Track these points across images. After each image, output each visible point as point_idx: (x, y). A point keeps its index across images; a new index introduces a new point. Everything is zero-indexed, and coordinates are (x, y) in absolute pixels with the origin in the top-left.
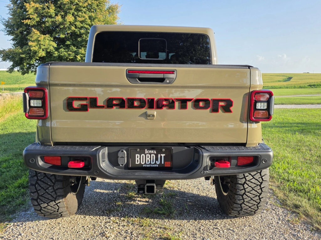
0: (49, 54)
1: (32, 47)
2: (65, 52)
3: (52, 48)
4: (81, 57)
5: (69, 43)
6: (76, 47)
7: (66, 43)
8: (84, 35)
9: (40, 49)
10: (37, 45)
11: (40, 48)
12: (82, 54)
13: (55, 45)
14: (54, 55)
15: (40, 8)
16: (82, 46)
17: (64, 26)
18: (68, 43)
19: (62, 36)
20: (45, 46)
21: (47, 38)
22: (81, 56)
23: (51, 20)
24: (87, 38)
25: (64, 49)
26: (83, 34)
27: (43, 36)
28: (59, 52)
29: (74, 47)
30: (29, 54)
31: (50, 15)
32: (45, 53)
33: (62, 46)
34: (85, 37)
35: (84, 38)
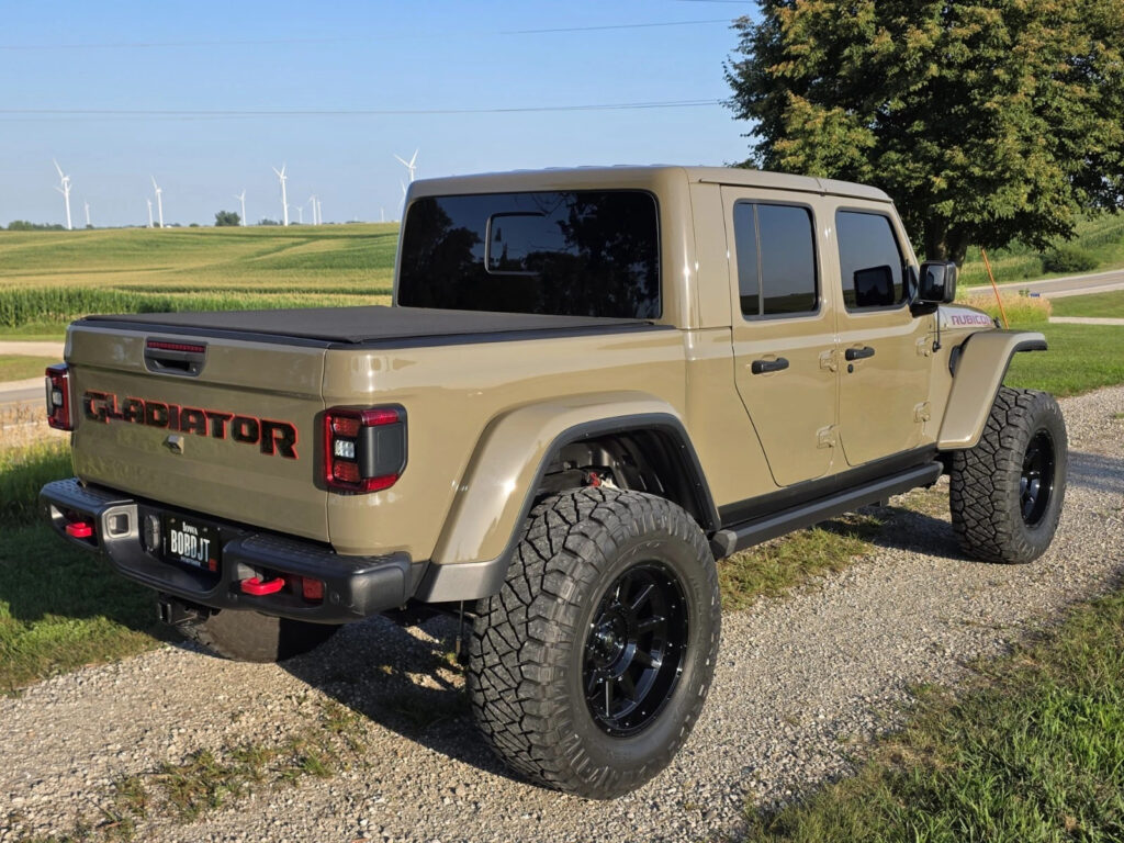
1: (785, 158)
2: (899, 162)
4: (948, 179)
5: (919, 129)
7: (910, 130)
8: (976, 91)
9: (814, 160)
10: (803, 149)
11: (811, 156)
12: (953, 167)
13: (871, 141)
14: (860, 175)
15: (826, 15)
17: (902, 69)
18: (916, 126)
19: (897, 105)
21: (836, 120)
22: (952, 174)
23: (862, 51)
25: (899, 152)
26: (975, 86)
27: (821, 113)
28: (877, 166)
29: (930, 143)
31: (859, 33)
33: (895, 141)
34: (978, 97)
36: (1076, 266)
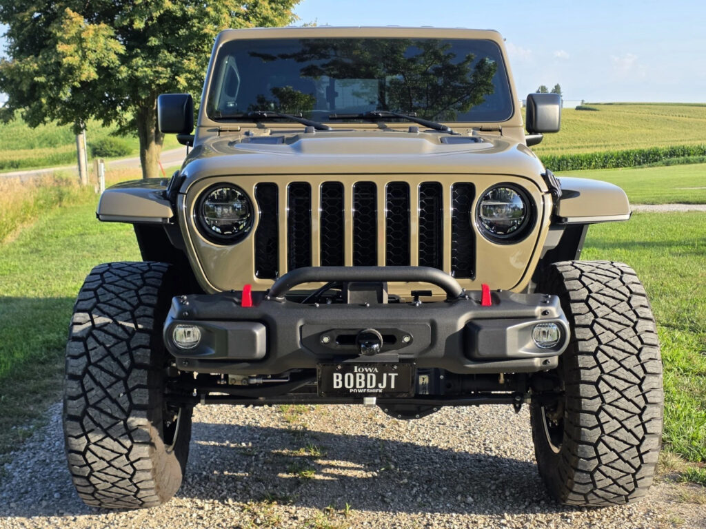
0: (105, 72)
1: (64, 57)
2: (147, 66)
3: (113, 57)
4: (187, 80)
5: (157, 43)
6: (174, 54)
7: (149, 44)
8: (195, 21)
9: (85, 60)
10: (77, 51)
11: (84, 57)
12: (190, 72)
13: (122, 49)
14: (118, 75)
16: (188, 49)
18: (154, 41)
19: (139, 25)
20: (95, 51)
21: (101, 32)
22: (189, 76)
24: (202, 29)
25: (144, 59)
26: (193, 17)
27: (91, 27)
28: (130, 67)
29: (169, 54)
30: (56, 72)
32: (96, 70)
33: (139, 51)
34: (197, 25)
35: (195, 29)
36: (116, 152)
